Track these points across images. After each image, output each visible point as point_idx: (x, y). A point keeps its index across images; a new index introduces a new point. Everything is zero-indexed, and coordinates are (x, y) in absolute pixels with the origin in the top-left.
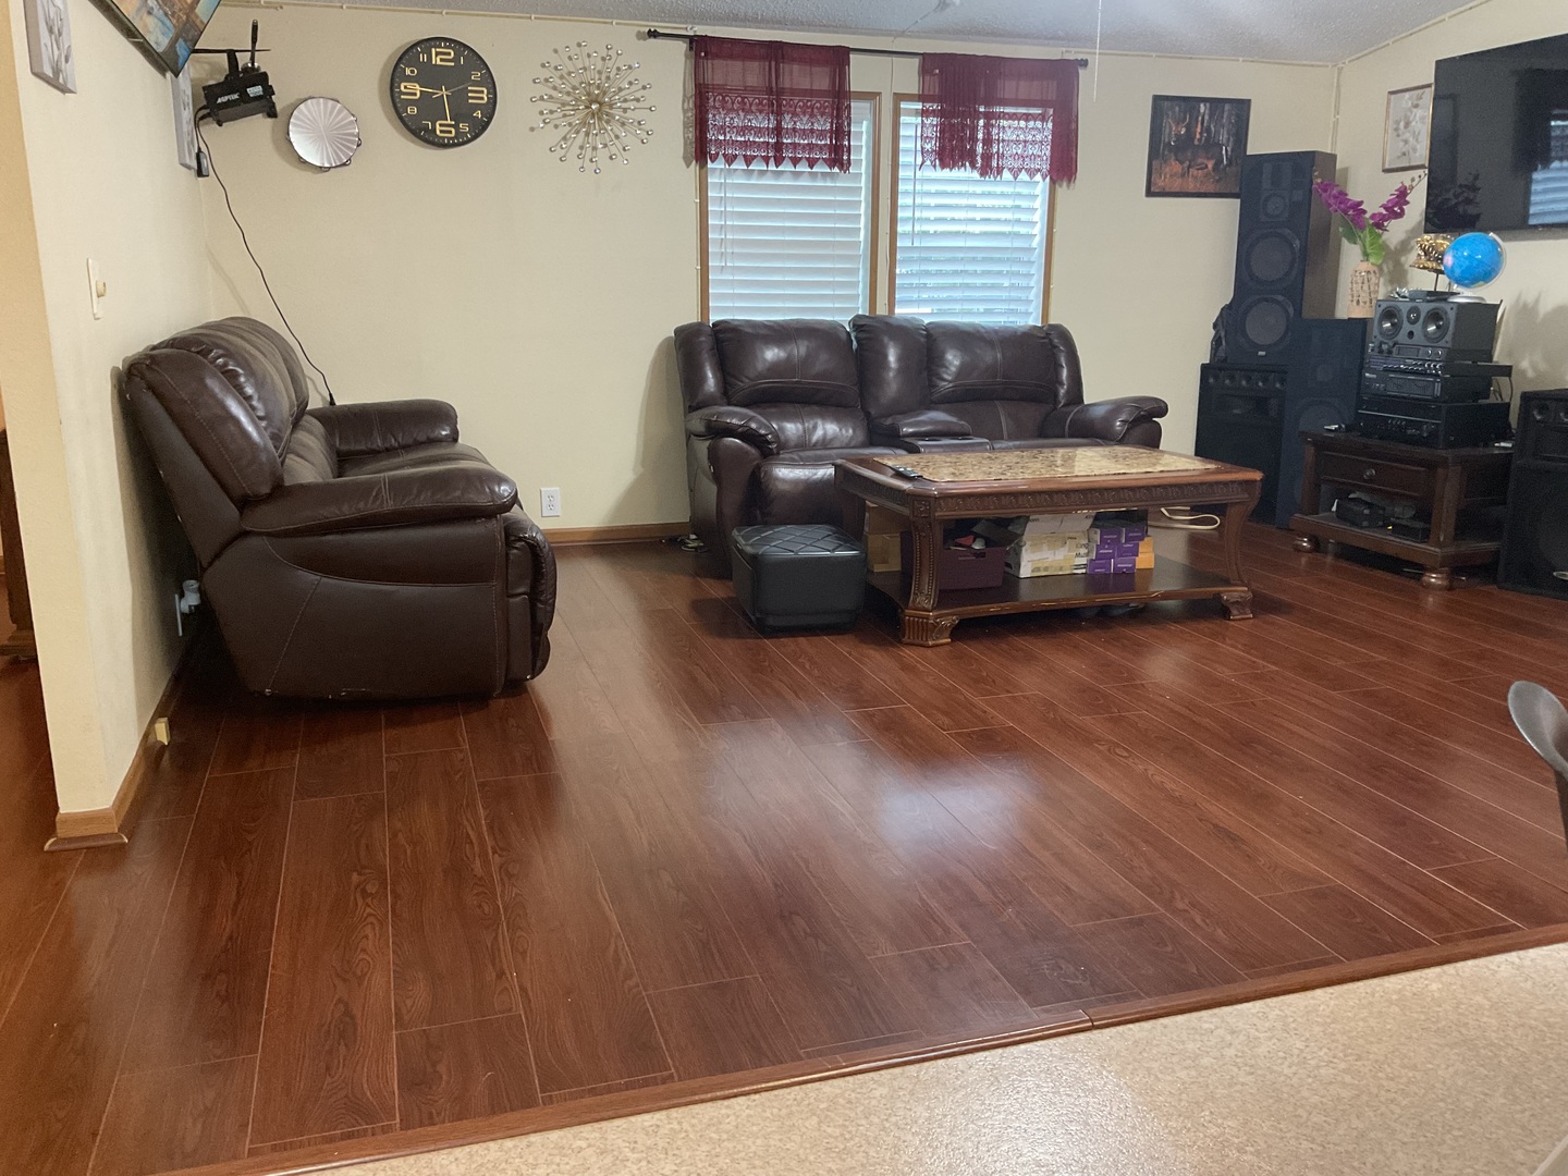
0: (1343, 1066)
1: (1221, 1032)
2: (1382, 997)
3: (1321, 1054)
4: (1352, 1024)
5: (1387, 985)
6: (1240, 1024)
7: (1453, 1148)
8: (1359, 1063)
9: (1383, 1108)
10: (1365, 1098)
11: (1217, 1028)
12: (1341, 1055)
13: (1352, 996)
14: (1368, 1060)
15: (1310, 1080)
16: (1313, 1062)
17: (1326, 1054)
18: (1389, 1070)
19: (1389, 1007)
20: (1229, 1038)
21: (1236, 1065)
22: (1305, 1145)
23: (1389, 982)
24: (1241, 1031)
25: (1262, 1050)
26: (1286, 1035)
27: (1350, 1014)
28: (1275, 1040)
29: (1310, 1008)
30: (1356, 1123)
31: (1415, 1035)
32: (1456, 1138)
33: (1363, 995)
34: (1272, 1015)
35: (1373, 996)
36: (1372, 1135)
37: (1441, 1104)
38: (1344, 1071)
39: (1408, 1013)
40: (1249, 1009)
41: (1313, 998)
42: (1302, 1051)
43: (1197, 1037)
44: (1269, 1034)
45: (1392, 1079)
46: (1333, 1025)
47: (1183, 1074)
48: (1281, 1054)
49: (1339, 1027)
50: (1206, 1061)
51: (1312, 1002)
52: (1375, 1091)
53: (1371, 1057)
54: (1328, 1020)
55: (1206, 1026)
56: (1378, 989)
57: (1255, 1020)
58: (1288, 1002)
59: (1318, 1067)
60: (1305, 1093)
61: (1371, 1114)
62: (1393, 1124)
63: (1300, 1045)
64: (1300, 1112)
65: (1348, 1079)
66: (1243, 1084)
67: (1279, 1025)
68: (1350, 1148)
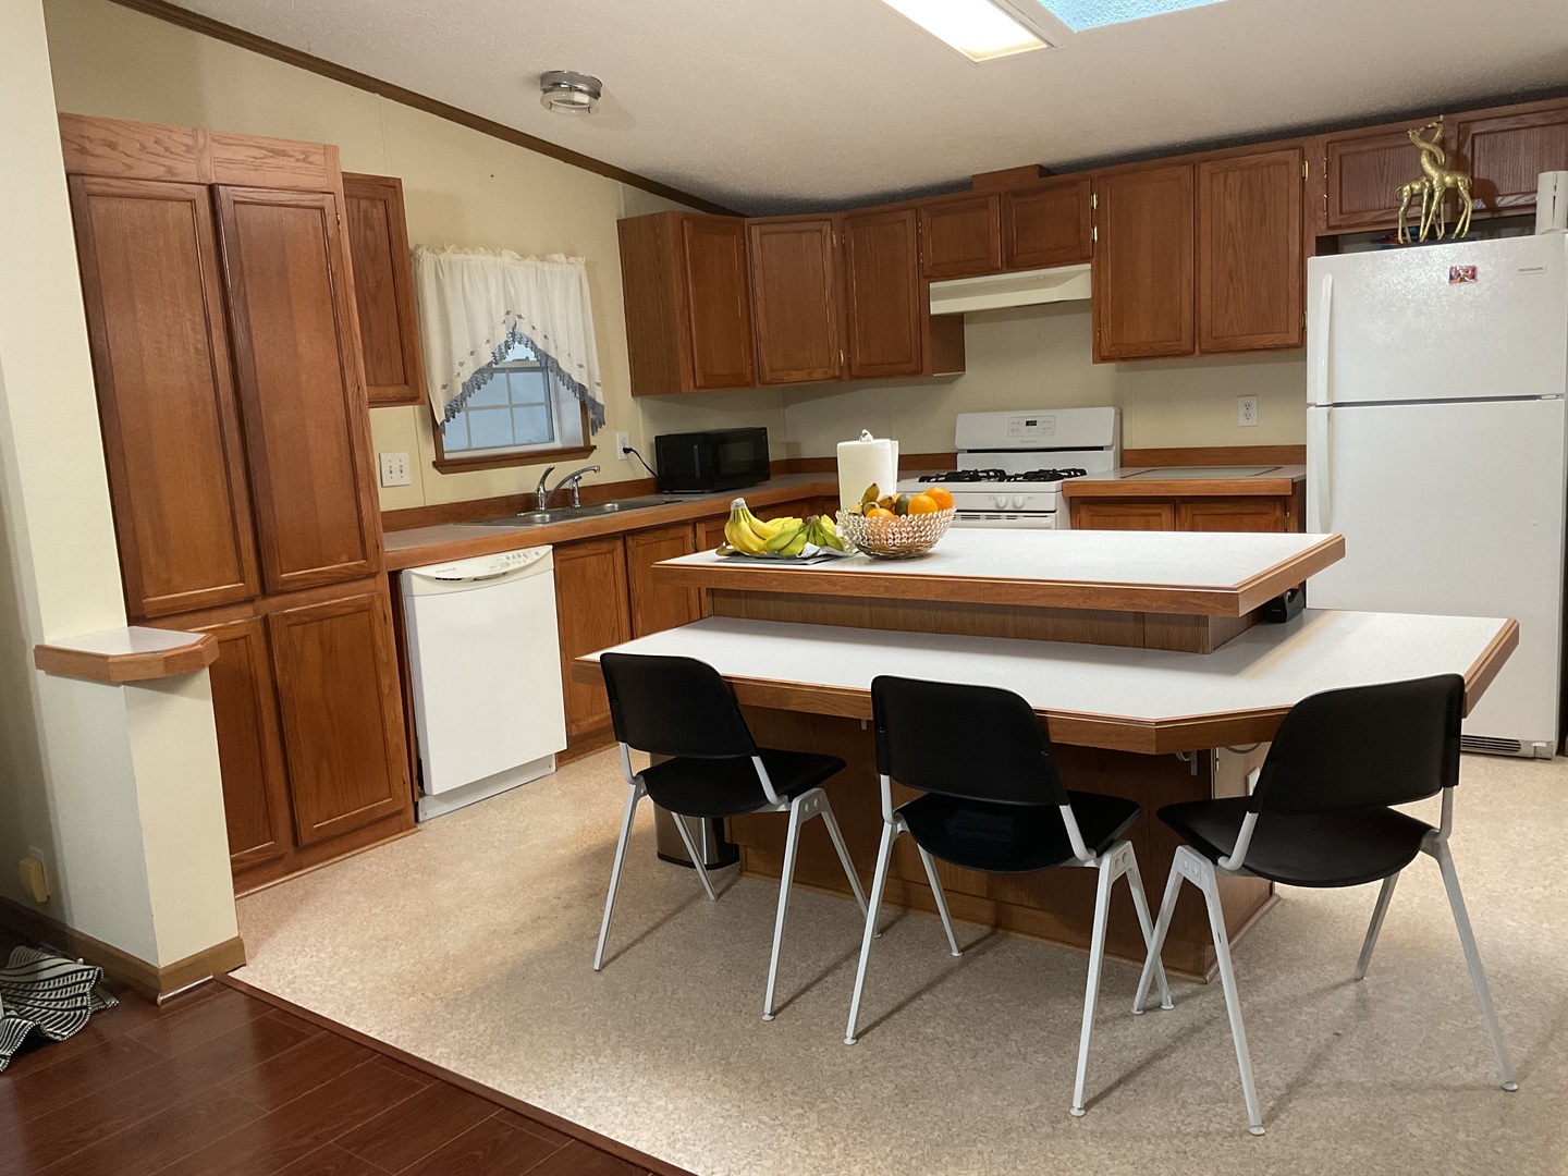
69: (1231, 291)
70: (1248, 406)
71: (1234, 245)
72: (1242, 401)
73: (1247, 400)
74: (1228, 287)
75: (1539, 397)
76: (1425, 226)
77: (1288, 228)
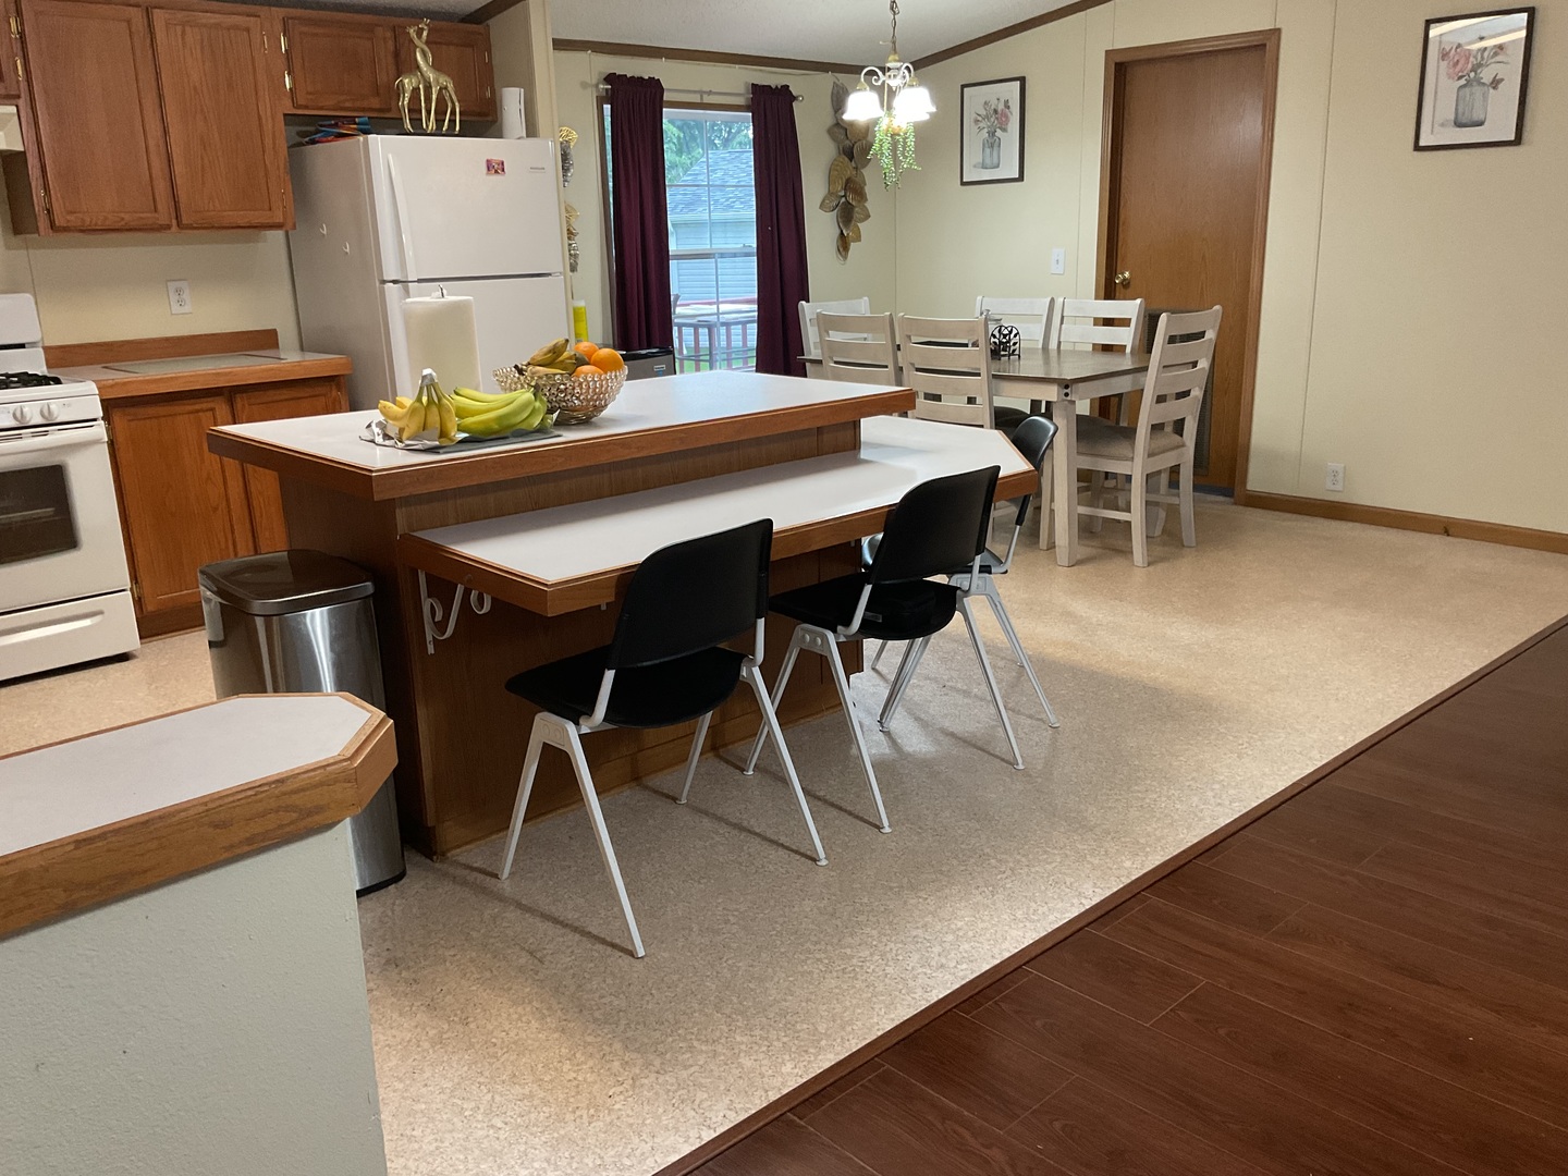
0: (854, 961)
1: (953, 964)
2: (835, 1040)
3: (872, 967)
4: (854, 1002)
5: (831, 1056)
6: (941, 975)
7: (776, 922)
8: (843, 966)
9: (822, 936)
10: (835, 941)
11: (955, 967)
12: (857, 970)
13: (860, 1032)
14: (837, 971)
15: (874, 943)
16: (876, 957)
17: (869, 968)
18: (821, 967)
19: (827, 1029)
20: (944, 961)
21: (928, 941)
22: (866, 900)
23: (830, 1060)
24: (938, 969)
25: (916, 957)
26: (903, 976)
27: (859, 1011)
28: (910, 968)
29: (892, 1007)
30: (838, 922)
31: (804, 1004)
32: (774, 929)
33: (851, 1037)
34: (919, 992)
35: (842, 1038)
36: (826, 917)
37: (783, 950)
38: (853, 957)
39: (810, 1026)
40: (940, 992)
41: (893, 1020)
42: (886, 965)
43: (966, 955)
44: (915, 973)
45: (818, 960)
46: (870, 995)
47: (960, 924)
48: (900, 958)
49: (865, 995)
50: (950, 937)
51: (893, 1016)
52: (829, 948)
53: (835, 974)
54: (874, 999)
55: (964, 966)
56: (840, 1048)
57: (931, 982)
58: (911, 1010)
59: (871, 955)
60: (875, 933)
61: (829, 931)
62: (814, 927)
63: (889, 970)
64: (874, 919)
65: (848, 951)
66: (917, 928)
67: (911, 984)
68: (839, 905)
69: (206, 161)
70: (179, 291)
71: (202, 110)
72: (172, 286)
73: (178, 284)
74: (202, 158)
75: (550, 274)
76: (429, 112)
77: (257, 100)
